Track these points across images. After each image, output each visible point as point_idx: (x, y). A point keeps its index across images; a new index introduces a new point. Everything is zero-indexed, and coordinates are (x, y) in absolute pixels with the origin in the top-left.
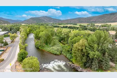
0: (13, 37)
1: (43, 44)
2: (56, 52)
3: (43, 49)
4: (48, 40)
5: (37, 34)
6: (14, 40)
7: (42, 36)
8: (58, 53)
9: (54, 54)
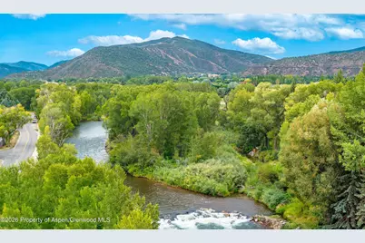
0: (10, 120)
1: (149, 150)
2: (211, 181)
3: (149, 176)
4: (177, 136)
5: (120, 106)
6: (12, 141)
7: (143, 111)
8: (220, 187)
9: (198, 192)
